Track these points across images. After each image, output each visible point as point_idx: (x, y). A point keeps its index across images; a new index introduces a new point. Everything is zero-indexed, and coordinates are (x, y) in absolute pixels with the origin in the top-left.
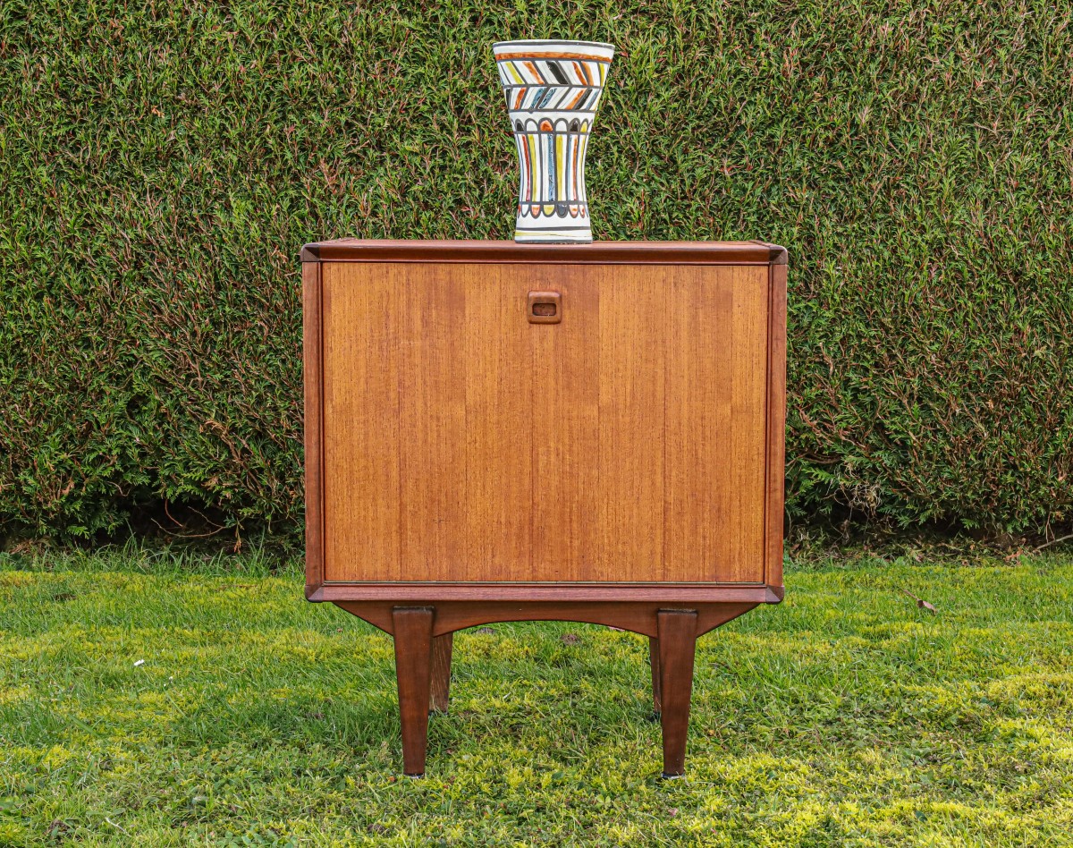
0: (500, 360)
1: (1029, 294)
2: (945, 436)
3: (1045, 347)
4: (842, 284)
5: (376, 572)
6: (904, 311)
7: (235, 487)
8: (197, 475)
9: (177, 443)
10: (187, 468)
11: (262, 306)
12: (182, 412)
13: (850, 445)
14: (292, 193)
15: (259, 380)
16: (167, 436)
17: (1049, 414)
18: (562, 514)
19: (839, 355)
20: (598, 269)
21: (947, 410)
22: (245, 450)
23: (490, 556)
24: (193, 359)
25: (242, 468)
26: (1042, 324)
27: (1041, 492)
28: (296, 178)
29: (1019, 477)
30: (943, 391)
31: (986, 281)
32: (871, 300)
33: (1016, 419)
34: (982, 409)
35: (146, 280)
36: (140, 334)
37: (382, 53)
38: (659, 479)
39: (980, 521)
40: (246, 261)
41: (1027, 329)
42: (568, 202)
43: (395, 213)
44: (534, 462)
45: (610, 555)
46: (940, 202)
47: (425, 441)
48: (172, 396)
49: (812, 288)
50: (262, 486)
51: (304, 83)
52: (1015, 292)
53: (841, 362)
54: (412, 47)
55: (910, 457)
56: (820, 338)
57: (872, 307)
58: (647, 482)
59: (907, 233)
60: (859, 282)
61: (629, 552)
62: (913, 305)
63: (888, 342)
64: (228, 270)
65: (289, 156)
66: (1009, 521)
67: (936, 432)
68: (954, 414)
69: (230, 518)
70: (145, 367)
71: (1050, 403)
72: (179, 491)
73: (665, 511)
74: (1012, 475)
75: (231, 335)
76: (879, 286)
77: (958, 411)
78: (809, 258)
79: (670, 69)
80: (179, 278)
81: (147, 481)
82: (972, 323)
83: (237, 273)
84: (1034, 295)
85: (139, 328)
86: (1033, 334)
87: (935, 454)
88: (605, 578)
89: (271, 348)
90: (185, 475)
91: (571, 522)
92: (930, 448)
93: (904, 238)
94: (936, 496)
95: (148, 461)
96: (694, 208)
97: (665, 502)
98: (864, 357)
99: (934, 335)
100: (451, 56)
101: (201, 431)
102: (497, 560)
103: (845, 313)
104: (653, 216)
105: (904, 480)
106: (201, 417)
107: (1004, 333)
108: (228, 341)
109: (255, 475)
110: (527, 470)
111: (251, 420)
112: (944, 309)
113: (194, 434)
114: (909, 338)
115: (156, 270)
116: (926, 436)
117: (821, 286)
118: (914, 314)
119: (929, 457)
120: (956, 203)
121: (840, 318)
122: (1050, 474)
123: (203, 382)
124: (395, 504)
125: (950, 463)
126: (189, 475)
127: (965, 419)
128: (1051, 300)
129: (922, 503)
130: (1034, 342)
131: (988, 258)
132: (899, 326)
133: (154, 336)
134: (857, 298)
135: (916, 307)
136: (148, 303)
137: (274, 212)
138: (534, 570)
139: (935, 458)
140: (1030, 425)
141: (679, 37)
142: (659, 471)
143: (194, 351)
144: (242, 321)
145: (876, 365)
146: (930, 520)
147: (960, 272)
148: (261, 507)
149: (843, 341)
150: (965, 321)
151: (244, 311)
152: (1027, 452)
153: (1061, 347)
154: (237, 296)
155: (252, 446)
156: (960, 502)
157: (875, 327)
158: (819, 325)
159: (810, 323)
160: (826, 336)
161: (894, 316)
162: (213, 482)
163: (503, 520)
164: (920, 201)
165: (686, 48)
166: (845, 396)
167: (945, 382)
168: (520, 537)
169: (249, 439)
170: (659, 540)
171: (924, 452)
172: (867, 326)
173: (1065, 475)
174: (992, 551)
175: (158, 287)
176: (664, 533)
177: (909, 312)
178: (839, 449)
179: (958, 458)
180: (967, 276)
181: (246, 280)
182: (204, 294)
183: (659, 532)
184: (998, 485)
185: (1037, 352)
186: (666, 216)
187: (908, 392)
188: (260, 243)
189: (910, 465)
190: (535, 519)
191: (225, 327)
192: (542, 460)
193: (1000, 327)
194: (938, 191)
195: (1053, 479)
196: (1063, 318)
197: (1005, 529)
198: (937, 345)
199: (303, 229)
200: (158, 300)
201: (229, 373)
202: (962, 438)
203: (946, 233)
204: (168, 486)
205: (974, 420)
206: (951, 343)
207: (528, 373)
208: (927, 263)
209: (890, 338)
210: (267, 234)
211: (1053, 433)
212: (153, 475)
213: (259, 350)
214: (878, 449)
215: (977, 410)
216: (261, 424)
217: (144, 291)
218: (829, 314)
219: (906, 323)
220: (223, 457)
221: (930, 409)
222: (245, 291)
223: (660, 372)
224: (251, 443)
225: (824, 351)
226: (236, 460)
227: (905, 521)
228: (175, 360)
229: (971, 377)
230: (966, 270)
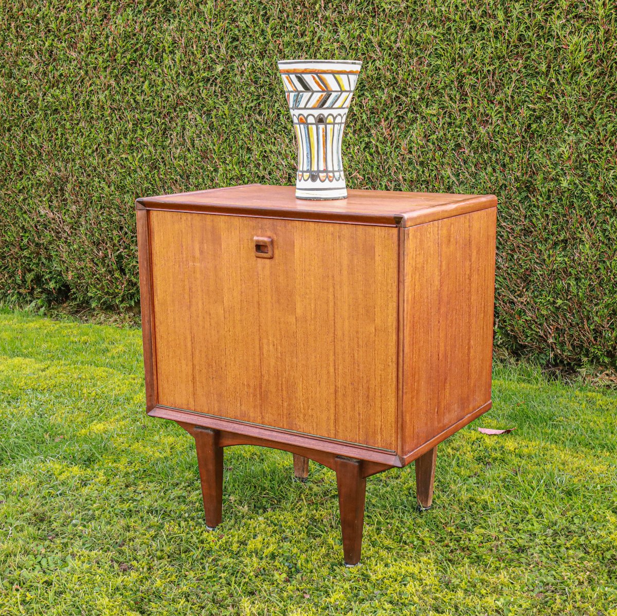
0: (241, 280)
5: (182, 404)
14: (366, 139)
18: (277, 384)
20: (294, 224)
23: (239, 405)
28: (368, 130)
37: (419, 52)
38: (332, 370)
42: (319, 171)
43: (422, 152)
44: (261, 348)
45: (305, 415)
47: (204, 327)
51: (374, 73)
54: (435, 47)
58: (324, 371)
61: (315, 415)
65: (364, 117)
73: (336, 392)
79: (594, 56)
88: (302, 430)
91: (282, 390)
96: (605, 151)
97: (335, 386)
100: (457, 52)
102: (243, 408)
104: (578, 156)
110: (258, 353)
124: (190, 364)
137: (356, 151)
138: (263, 418)
141: (601, 33)
142: (332, 364)
163: (246, 383)
165: (606, 41)
168: (255, 395)
170: (332, 411)
176: (335, 407)
183: (332, 406)
186: (587, 157)
188: (349, 169)
190: (263, 385)
192: (265, 347)
199: (372, 161)
207: (256, 290)
210: (353, 164)
223: (331, 297)
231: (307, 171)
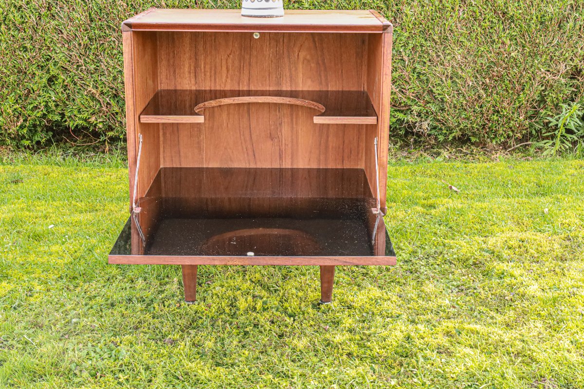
1: (510, 24)
2: (463, 96)
3: (517, 51)
4: (413, 18)
6: (445, 33)
7: (104, 122)
8: (85, 115)
9: (74, 100)
10: (79, 112)
11: (114, 30)
12: (75, 84)
13: (415, 100)
15: (114, 68)
16: (69, 96)
17: (517, 85)
19: (411, 56)
21: (465, 83)
22: (108, 103)
24: (80, 57)
25: (107, 112)
26: (516, 39)
27: (511, 125)
29: (500, 117)
30: (464, 74)
31: (488, 17)
32: (428, 27)
33: (500, 88)
34: (483, 83)
35: (54, 16)
36: (52, 44)
39: (479, 138)
40: (105, 7)
41: (508, 42)
48: (70, 77)
49: (398, 21)
50: (118, 121)
52: (503, 23)
53: (412, 59)
55: (445, 106)
56: (401, 47)
57: (429, 30)
60: (422, 18)
62: (450, 30)
63: (436, 49)
64: (96, 12)
66: (494, 138)
67: (459, 94)
68: (469, 85)
69: (102, 136)
70: (55, 62)
71: (518, 80)
72: (76, 124)
74: (497, 116)
75: (99, 45)
76: (433, 20)
77: (471, 84)
78: (397, 5)
80: (71, 16)
81: (59, 119)
82: (480, 39)
83: (100, 13)
84: (512, 24)
85: (51, 41)
86: (511, 44)
87: (458, 106)
89: (120, 52)
90: (79, 116)
92: (456, 102)
94: (458, 126)
95: (59, 109)
98: (424, 57)
99: (460, 45)
101: (86, 93)
103: (414, 34)
105: (442, 118)
106: (86, 87)
107: (496, 44)
108: (97, 48)
109: (114, 115)
111: (111, 88)
112: (465, 32)
113: (82, 95)
114: (447, 47)
115: (59, 11)
116: (454, 96)
117: (402, 19)
118: (450, 34)
119: (455, 107)
121: (412, 36)
122: (516, 115)
123: (85, 69)
125: (465, 110)
126: (81, 116)
127: (474, 88)
128: (521, 27)
129: (451, 130)
130: (511, 49)
131: (489, 5)
132: (442, 41)
133: (59, 45)
134: (421, 26)
135: (452, 31)
136: (55, 29)
139: (458, 107)
140: (507, 91)
143: (80, 53)
144: (104, 38)
145: (430, 61)
146: (454, 138)
147: (474, 12)
148: (117, 131)
149: (413, 48)
150: (476, 38)
151: (105, 33)
152: (505, 104)
153: (525, 51)
154: (101, 25)
155: (112, 101)
156: (470, 129)
157: (430, 41)
158: (401, 40)
159: (397, 39)
160: (404, 45)
161: (440, 35)
162: (93, 119)
166: (413, 76)
167: (465, 69)
169: (110, 98)
171: (452, 104)
172: (426, 40)
173: (523, 116)
174: (485, 153)
175: (61, 21)
177: (448, 33)
178: (409, 103)
179: (470, 107)
180: (478, 14)
181: (105, 16)
182: (84, 24)
184: (489, 121)
185: (513, 54)
187: (446, 74)
189: (445, 111)
191: (96, 41)
193: (494, 41)
195: (517, 118)
196: (526, 36)
197: (492, 142)
198: (461, 50)
200: (61, 27)
201: (98, 64)
202: (472, 97)
204: (70, 121)
205: (479, 88)
206: (468, 49)
208: (457, 8)
209: (437, 47)
211: (519, 95)
212: (63, 115)
213: (113, 53)
214: (429, 102)
215: (481, 83)
216: (116, 90)
217: (53, 22)
218: (407, 34)
219: (446, 39)
220: (97, 107)
221: (456, 83)
222: (105, 22)
224: (111, 100)
225: (403, 54)
226: (104, 109)
227: (441, 138)
228: (70, 58)
229: (478, 67)
230: (478, 11)
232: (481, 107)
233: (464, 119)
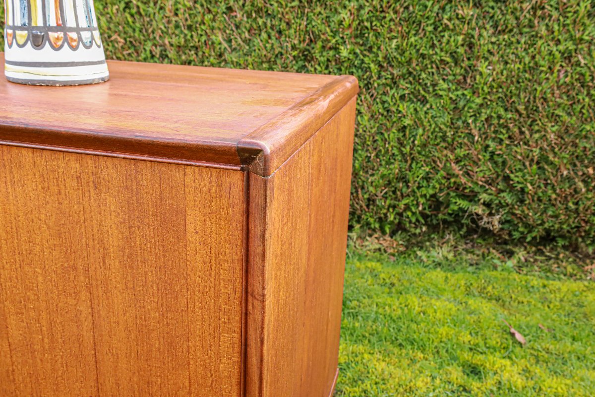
2: (553, 187)
4: (491, 79)
6: (534, 102)
13: (485, 187)
19: (483, 129)
21: (557, 171)
30: (556, 159)
32: (511, 92)
34: (584, 173)
39: (570, 242)
42: (47, 28)
43: (190, 15)
46: (575, 21)
49: (469, 81)
53: (484, 133)
55: (526, 198)
56: (471, 117)
57: (511, 97)
59: (546, 44)
60: (503, 78)
62: (542, 98)
63: (520, 123)
67: (546, 185)
68: (562, 175)
76: (518, 82)
77: (565, 173)
78: (469, 59)
82: (586, 114)
87: (544, 199)
92: (541, 194)
93: (543, 48)
94: (541, 224)
96: (388, 19)
98: (501, 132)
99: (555, 120)
103: (490, 101)
104: (359, 24)
105: (520, 212)
112: (566, 102)
114: (536, 121)
116: (539, 187)
117: (475, 79)
118: (542, 104)
119: (539, 200)
120: (587, 22)
121: (487, 103)
125: (554, 205)
127: (569, 178)
129: (530, 228)
132: (529, 112)
134: (500, 90)
135: (545, 99)
137: (115, 11)
139: (544, 201)
145: (510, 137)
146: (534, 238)
147: (583, 75)
149: (487, 120)
150: (581, 112)
156: (557, 230)
157: (511, 111)
158: (470, 108)
159: (465, 106)
160: (475, 115)
161: (527, 104)
164: (559, 20)
166: (484, 156)
167: (559, 153)
171: (536, 197)
172: (506, 110)
174: (575, 260)
177: (539, 102)
178: (477, 189)
179: (560, 203)
180: (588, 78)
186: (368, 24)
187: (530, 158)
188: (107, 31)
189: (525, 204)
194: (575, 12)
198: (556, 127)
199: (133, 23)
202: (565, 191)
203: (577, 45)
205: (576, 180)
206: (567, 126)
208: (558, 67)
209: (522, 120)
210: (112, 26)
214: (502, 191)
215: (580, 173)
218: (479, 101)
219: (536, 110)
221: (544, 169)
225: (472, 126)
227: (517, 235)
229: (579, 151)
230: (588, 74)
231: (22, 28)
232: (577, 204)
233: (552, 216)
